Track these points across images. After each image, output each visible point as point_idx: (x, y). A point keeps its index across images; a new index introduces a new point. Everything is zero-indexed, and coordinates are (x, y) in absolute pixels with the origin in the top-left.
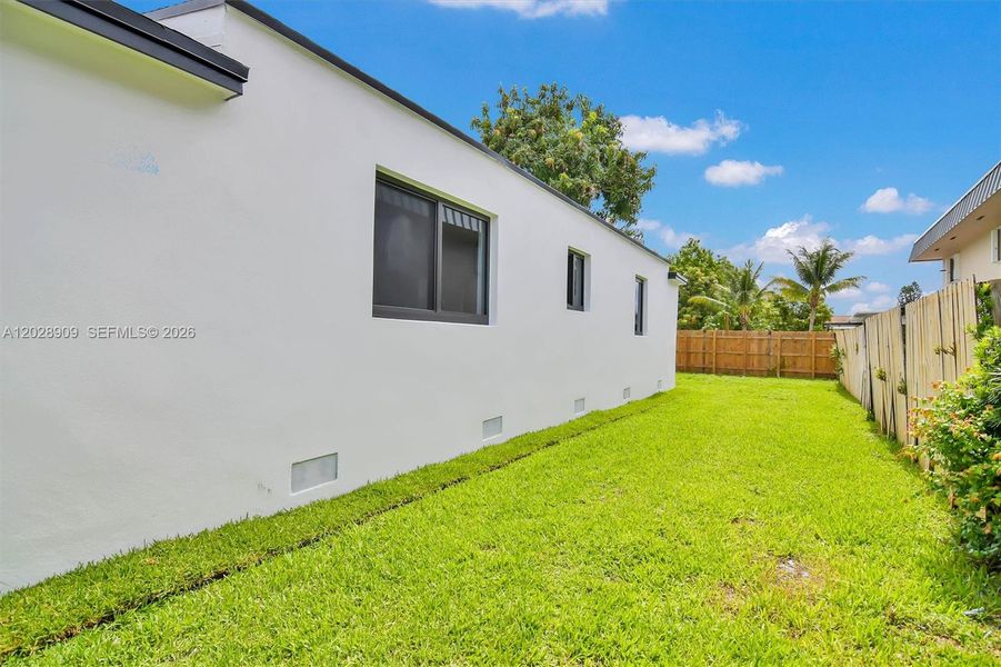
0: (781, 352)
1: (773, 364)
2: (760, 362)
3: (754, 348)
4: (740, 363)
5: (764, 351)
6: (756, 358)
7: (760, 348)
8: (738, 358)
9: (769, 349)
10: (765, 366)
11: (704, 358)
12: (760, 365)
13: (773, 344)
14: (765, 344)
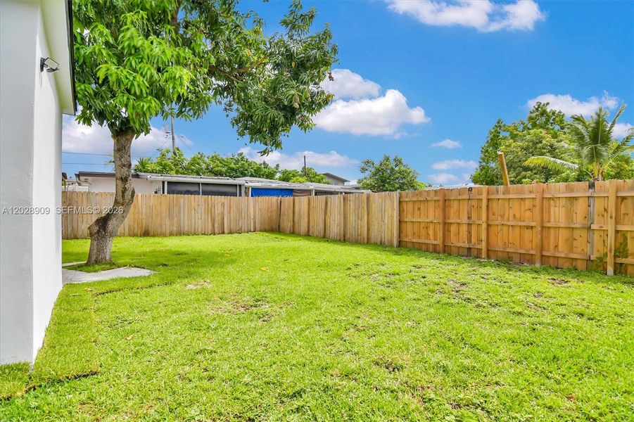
0: (617, 223)
1: (602, 245)
2: (571, 241)
3: (558, 215)
4: (530, 243)
5: (579, 220)
6: (563, 235)
7: (569, 216)
8: (528, 233)
9: (589, 217)
10: (581, 248)
11: (470, 232)
12: (571, 249)
13: (598, 206)
14: (581, 207)
